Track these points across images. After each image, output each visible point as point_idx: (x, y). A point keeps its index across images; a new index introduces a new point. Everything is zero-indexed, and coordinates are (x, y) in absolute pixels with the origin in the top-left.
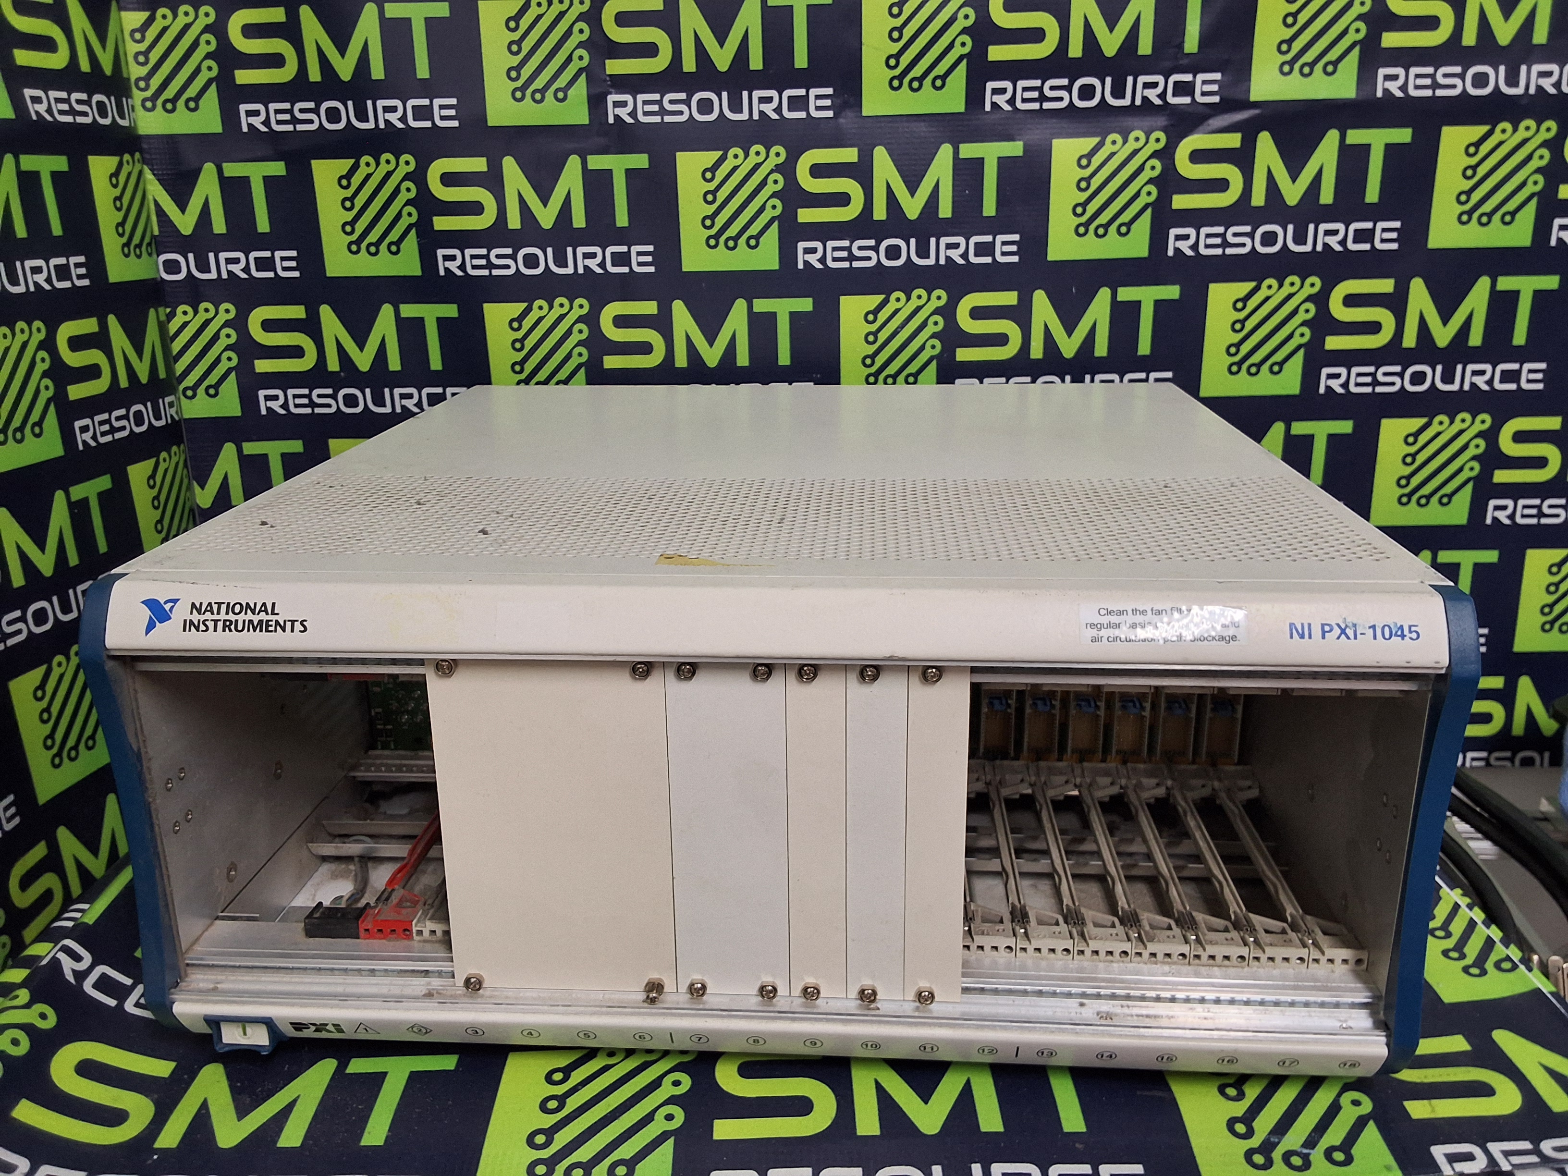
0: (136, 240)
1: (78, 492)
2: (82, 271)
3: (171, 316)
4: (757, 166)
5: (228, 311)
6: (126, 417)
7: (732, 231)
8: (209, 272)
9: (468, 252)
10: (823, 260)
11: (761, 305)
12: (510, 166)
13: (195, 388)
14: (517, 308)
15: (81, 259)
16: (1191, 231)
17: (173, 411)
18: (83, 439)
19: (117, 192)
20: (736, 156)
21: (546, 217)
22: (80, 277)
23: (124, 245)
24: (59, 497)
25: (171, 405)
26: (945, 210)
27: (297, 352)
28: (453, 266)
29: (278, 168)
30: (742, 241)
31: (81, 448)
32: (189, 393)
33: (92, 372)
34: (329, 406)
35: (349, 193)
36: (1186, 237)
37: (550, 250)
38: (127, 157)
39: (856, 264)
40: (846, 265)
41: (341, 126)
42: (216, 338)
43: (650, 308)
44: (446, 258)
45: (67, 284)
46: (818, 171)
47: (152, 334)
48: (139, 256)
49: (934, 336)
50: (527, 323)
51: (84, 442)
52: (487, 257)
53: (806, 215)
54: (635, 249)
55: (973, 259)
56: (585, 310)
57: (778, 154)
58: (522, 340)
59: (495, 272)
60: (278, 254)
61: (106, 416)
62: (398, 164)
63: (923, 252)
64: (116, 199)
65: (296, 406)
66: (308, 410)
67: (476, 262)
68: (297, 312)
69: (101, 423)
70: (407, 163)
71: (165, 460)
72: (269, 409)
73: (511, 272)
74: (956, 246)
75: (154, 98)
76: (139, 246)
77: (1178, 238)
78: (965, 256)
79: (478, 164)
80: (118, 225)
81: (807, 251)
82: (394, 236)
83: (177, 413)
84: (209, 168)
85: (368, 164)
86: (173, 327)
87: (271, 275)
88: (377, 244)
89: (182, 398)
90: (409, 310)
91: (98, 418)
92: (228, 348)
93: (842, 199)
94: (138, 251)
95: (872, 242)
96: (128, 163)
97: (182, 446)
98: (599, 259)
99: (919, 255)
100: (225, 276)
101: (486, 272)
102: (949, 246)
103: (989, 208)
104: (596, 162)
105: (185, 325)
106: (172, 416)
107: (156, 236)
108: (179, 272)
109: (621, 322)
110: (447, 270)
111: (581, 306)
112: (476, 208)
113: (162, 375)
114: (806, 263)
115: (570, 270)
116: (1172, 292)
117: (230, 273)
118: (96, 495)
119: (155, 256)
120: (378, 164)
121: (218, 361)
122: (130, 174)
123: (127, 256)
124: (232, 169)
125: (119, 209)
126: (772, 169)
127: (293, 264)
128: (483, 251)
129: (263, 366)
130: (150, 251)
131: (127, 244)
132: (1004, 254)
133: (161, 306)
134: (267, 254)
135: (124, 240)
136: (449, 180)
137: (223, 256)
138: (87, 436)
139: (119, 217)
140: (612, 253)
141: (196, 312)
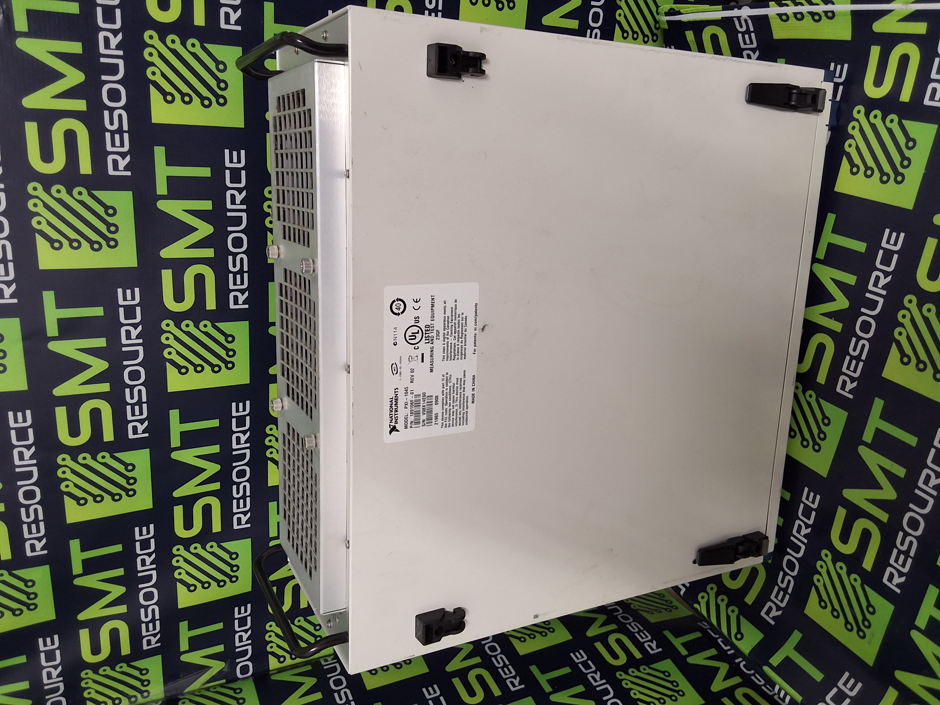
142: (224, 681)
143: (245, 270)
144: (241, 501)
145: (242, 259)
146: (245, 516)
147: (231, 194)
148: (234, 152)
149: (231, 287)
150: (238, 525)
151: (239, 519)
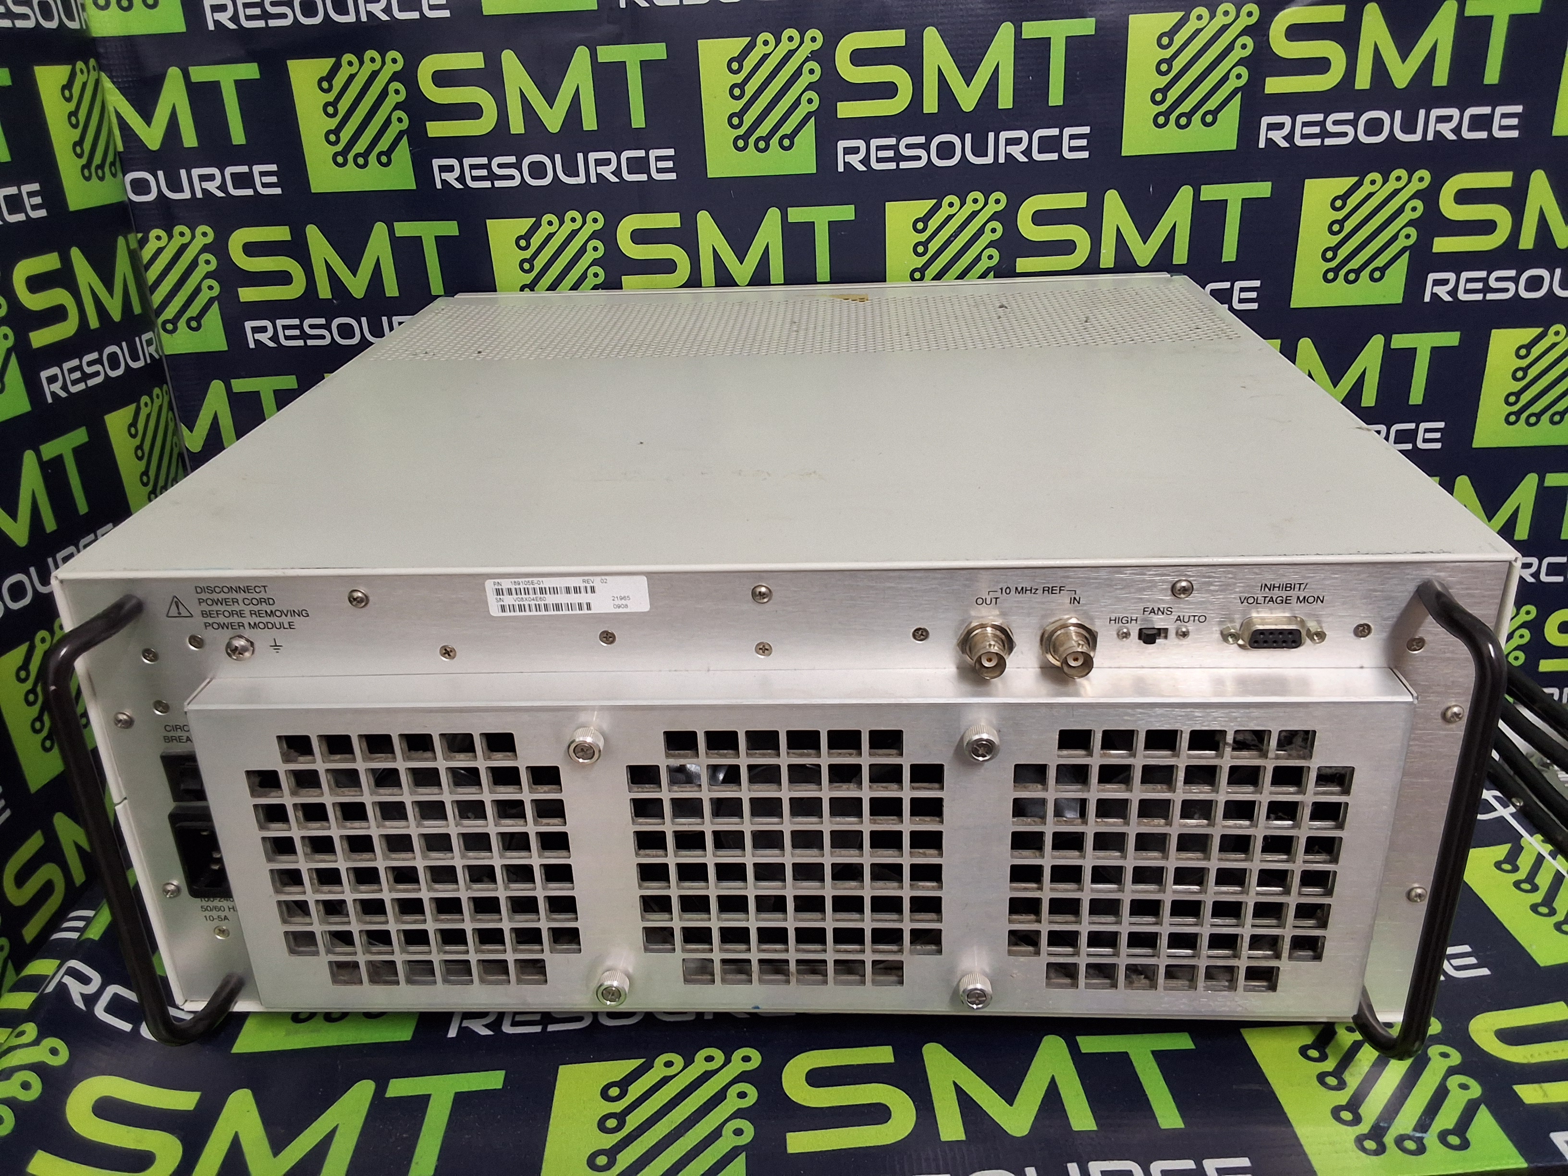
0: (97, 160)
1: (49, 450)
2: (38, 200)
3: (143, 243)
4: (790, 54)
5: (205, 235)
6: (99, 361)
7: (763, 130)
8: (182, 191)
9: (467, 161)
10: (866, 161)
11: (797, 215)
12: (510, 60)
13: (175, 321)
14: (525, 224)
15: (36, 187)
16: (1286, 120)
17: (152, 349)
18: (52, 390)
19: (72, 106)
20: (766, 43)
21: (553, 119)
22: (35, 207)
23: (84, 167)
24: (29, 459)
25: (149, 342)
26: (1005, 100)
27: (284, 278)
28: (451, 177)
29: (250, 71)
30: (775, 141)
31: (50, 400)
32: (169, 327)
33: (57, 314)
34: (323, 337)
35: (331, 97)
36: (1280, 126)
37: (558, 157)
38: (80, 65)
39: (903, 165)
40: (892, 166)
41: (318, 20)
42: (194, 264)
43: (671, 220)
44: (443, 169)
45: (21, 217)
46: (860, 58)
47: (122, 266)
48: (102, 179)
49: (991, 245)
50: (536, 241)
51: (53, 394)
52: (488, 167)
53: (847, 110)
54: (653, 153)
55: (1037, 156)
56: (599, 225)
57: (814, 39)
58: (531, 260)
59: (498, 184)
60: (257, 169)
61: (75, 362)
62: (384, 63)
63: (980, 149)
64: (71, 114)
65: (287, 338)
66: (301, 343)
67: (476, 173)
68: (281, 233)
69: (71, 371)
70: (394, 61)
71: (146, 405)
72: (256, 341)
73: (516, 183)
74: (1018, 141)
76: (101, 166)
77: (1271, 127)
78: (1027, 152)
79: (474, 60)
80: (75, 144)
81: (848, 151)
82: (384, 145)
83: (157, 351)
84: (174, 73)
85: (350, 64)
86: (147, 253)
87: (250, 192)
88: (366, 154)
89: (161, 331)
90: (404, 229)
91: (67, 366)
92: (208, 275)
93: (888, 90)
94: (100, 173)
95: (921, 139)
96: (82, 71)
97: (165, 386)
98: (613, 166)
99: (975, 154)
100: (199, 195)
101: (487, 184)
102: (1010, 142)
103: (1056, 97)
104: (608, 54)
105: (160, 251)
106: (151, 355)
107: (120, 153)
108: (148, 192)
109: (640, 237)
110: (444, 182)
111: (596, 220)
112: (473, 111)
113: (137, 309)
114: (846, 164)
115: (582, 180)
116: (1262, 189)
117: (204, 191)
118: (71, 451)
119: (120, 175)
120: (361, 63)
121: (197, 291)
122: (84, 85)
123: (88, 179)
124: (200, 74)
125: (75, 126)
126: (808, 57)
127: (274, 179)
128: (484, 160)
129: (247, 294)
130: (114, 171)
131: (87, 166)
132: (1072, 149)
133: (130, 233)
134: (244, 169)
135: (84, 161)
136: (442, 79)
137: (196, 172)
138: (56, 387)
139: (76, 134)
140: (627, 159)
141: (170, 237)
142: (120, 148)
143: (901, 163)
144: (484, 172)
145: (918, 158)
146: (456, 179)
147: (1021, 138)
148: (1085, 141)
149: (874, 143)
150: (439, 166)
151: (450, 169)
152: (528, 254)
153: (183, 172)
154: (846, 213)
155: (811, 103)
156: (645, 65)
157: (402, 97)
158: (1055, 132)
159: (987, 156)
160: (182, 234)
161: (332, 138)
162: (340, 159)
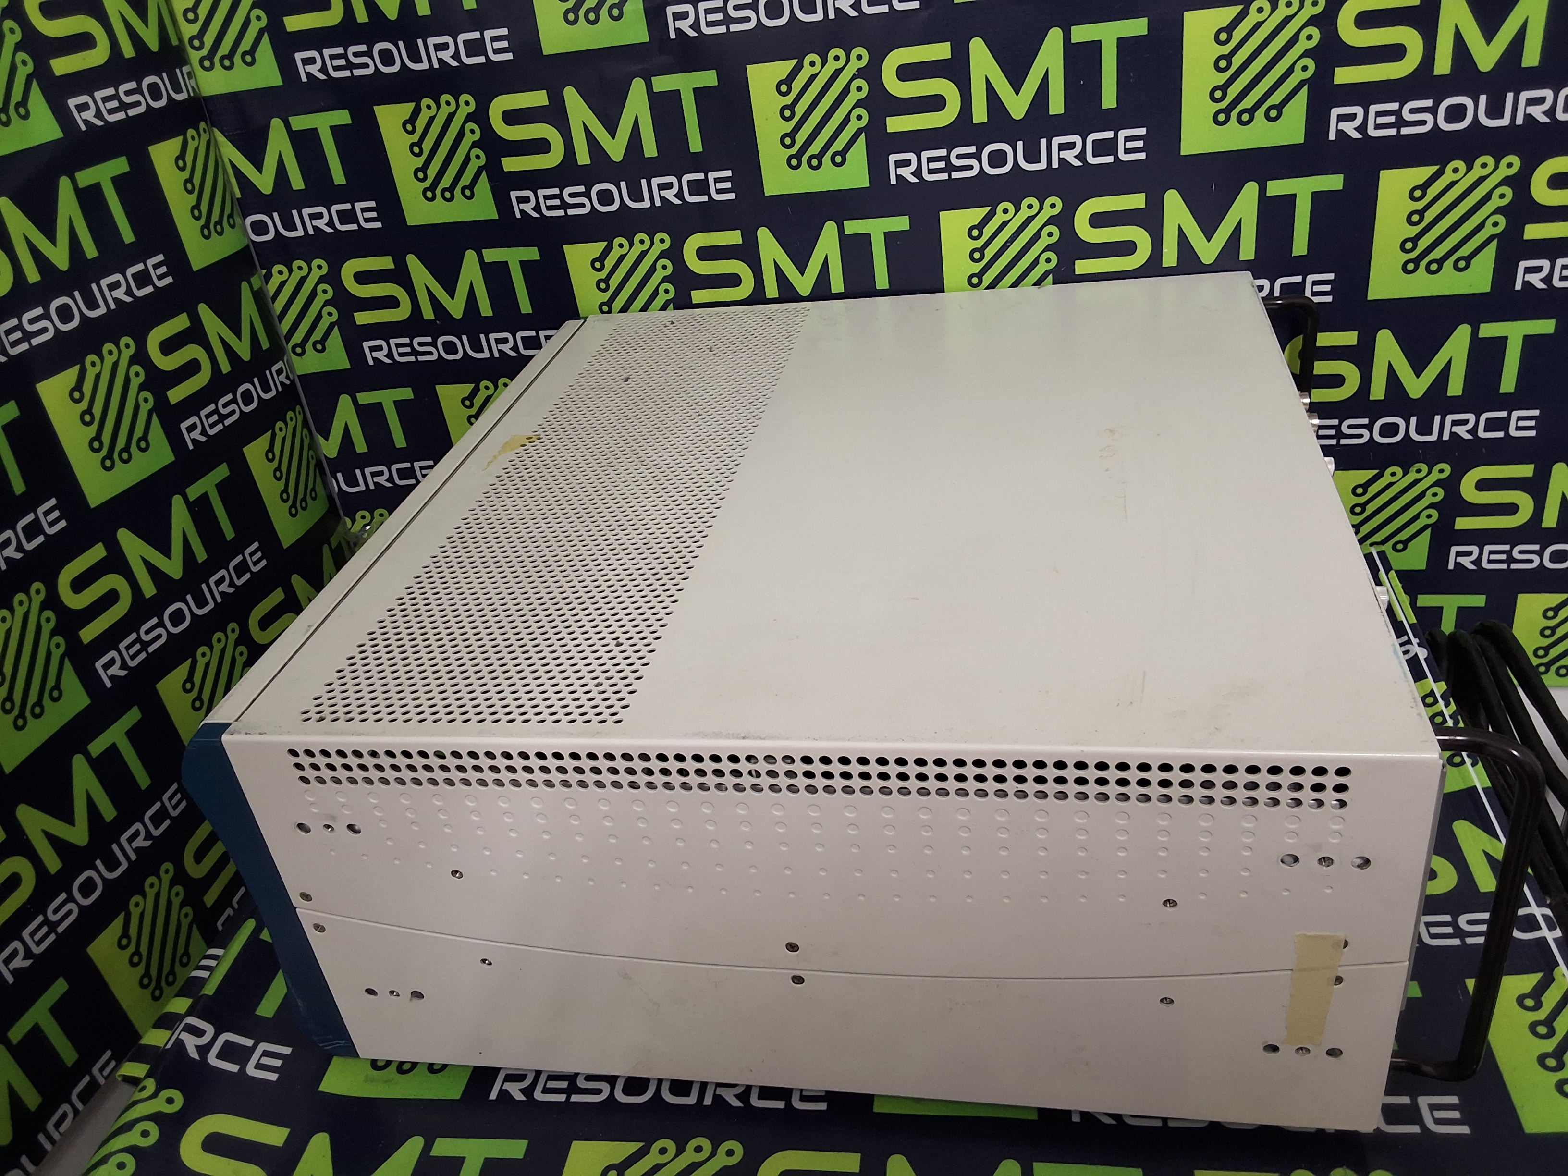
0: (215, 217)
1: (194, 492)
2: (163, 269)
3: (268, 277)
4: (837, 73)
5: (320, 267)
6: (234, 401)
7: (815, 148)
8: (296, 229)
9: (541, 193)
10: (917, 173)
11: (853, 227)
12: (571, 96)
13: (302, 345)
14: (598, 248)
15: (160, 258)
16: (1358, 110)
17: (282, 378)
18: (192, 437)
19: (186, 174)
20: (812, 64)
21: (616, 149)
22: (160, 278)
23: (203, 228)
24: (177, 502)
25: (279, 372)
26: (1057, 105)
27: (391, 302)
28: (528, 207)
29: (342, 117)
30: (827, 159)
31: (191, 447)
32: (299, 350)
33: (191, 368)
34: (431, 353)
35: (415, 138)
36: (1352, 117)
38: (191, 132)
39: (956, 175)
40: (944, 176)
41: (396, 68)
42: (313, 295)
43: (733, 237)
45: (149, 289)
47: (248, 309)
48: (220, 234)
49: (1048, 248)
50: (610, 262)
51: (194, 441)
52: (560, 196)
54: (712, 176)
55: (1091, 160)
56: (667, 245)
57: (859, 58)
58: (606, 280)
59: (571, 212)
60: (358, 206)
61: (211, 408)
62: (458, 106)
63: (1032, 156)
64: (186, 181)
65: (400, 355)
66: (413, 359)
67: (550, 203)
68: (385, 263)
69: (208, 416)
70: (467, 103)
71: (281, 429)
72: (374, 359)
73: (586, 210)
74: (1071, 146)
75: (211, 56)
76: (219, 222)
77: (1342, 118)
78: (1081, 156)
79: (538, 98)
80: (193, 208)
81: (899, 164)
82: (466, 180)
83: (287, 377)
84: (276, 124)
85: (429, 107)
86: (272, 287)
87: (354, 227)
88: (452, 189)
89: (292, 355)
90: (492, 255)
91: (204, 413)
92: (327, 303)
94: (219, 228)
95: (972, 149)
96: (193, 138)
97: (298, 408)
98: (675, 189)
99: (1027, 160)
100: (311, 232)
101: (561, 213)
102: (1062, 147)
104: (663, 83)
105: (283, 284)
106: (282, 383)
107: (238, 199)
108: (267, 232)
109: (705, 254)
110: (522, 212)
111: (663, 241)
112: (541, 146)
113: (265, 344)
114: (898, 177)
115: (647, 204)
116: (1334, 182)
117: (315, 228)
118: (214, 487)
120: (438, 106)
121: (319, 317)
122: (197, 150)
123: (207, 237)
124: (299, 123)
125: (190, 192)
126: (854, 74)
127: (374, 214)
128: (556, 191)
129: (363, 318)
130: (232, 223)
131: (206, 226)
132: (1127, 151)
133: (253, 274)
134: (348, 206)
135: (202, 222)
136: (512, 117)
137: (306, 212)
138: (196, 434)
139: (192, 199)
140: (688, 181)
141: (291, 271)
152: (603, 275)
153: (295, 213)
154: (901, 223)
155: (861, 119)
156: (699, 93)
157: (477, 136)
158: (1109, 134)
159: (1040, 162)
160: (300, 268)
161: (421, 175)
162: (429, 194)
